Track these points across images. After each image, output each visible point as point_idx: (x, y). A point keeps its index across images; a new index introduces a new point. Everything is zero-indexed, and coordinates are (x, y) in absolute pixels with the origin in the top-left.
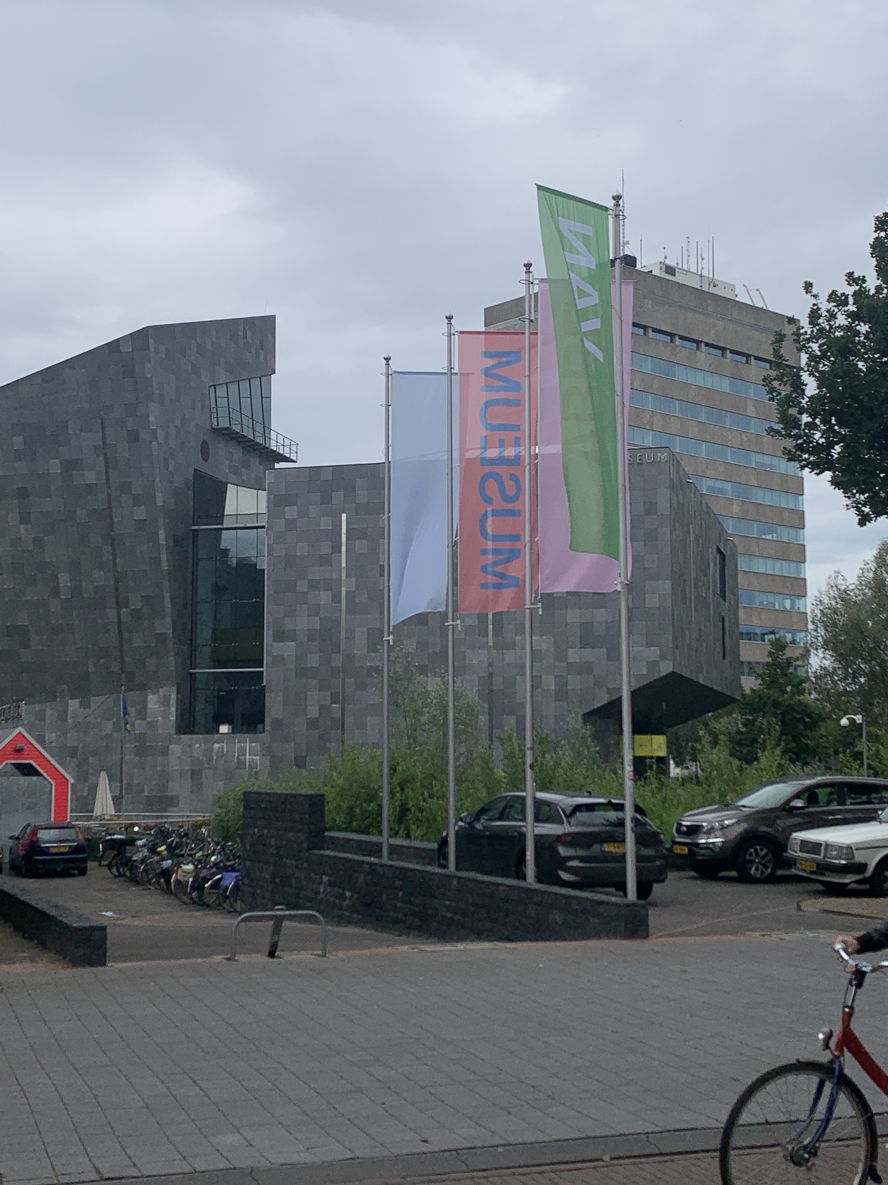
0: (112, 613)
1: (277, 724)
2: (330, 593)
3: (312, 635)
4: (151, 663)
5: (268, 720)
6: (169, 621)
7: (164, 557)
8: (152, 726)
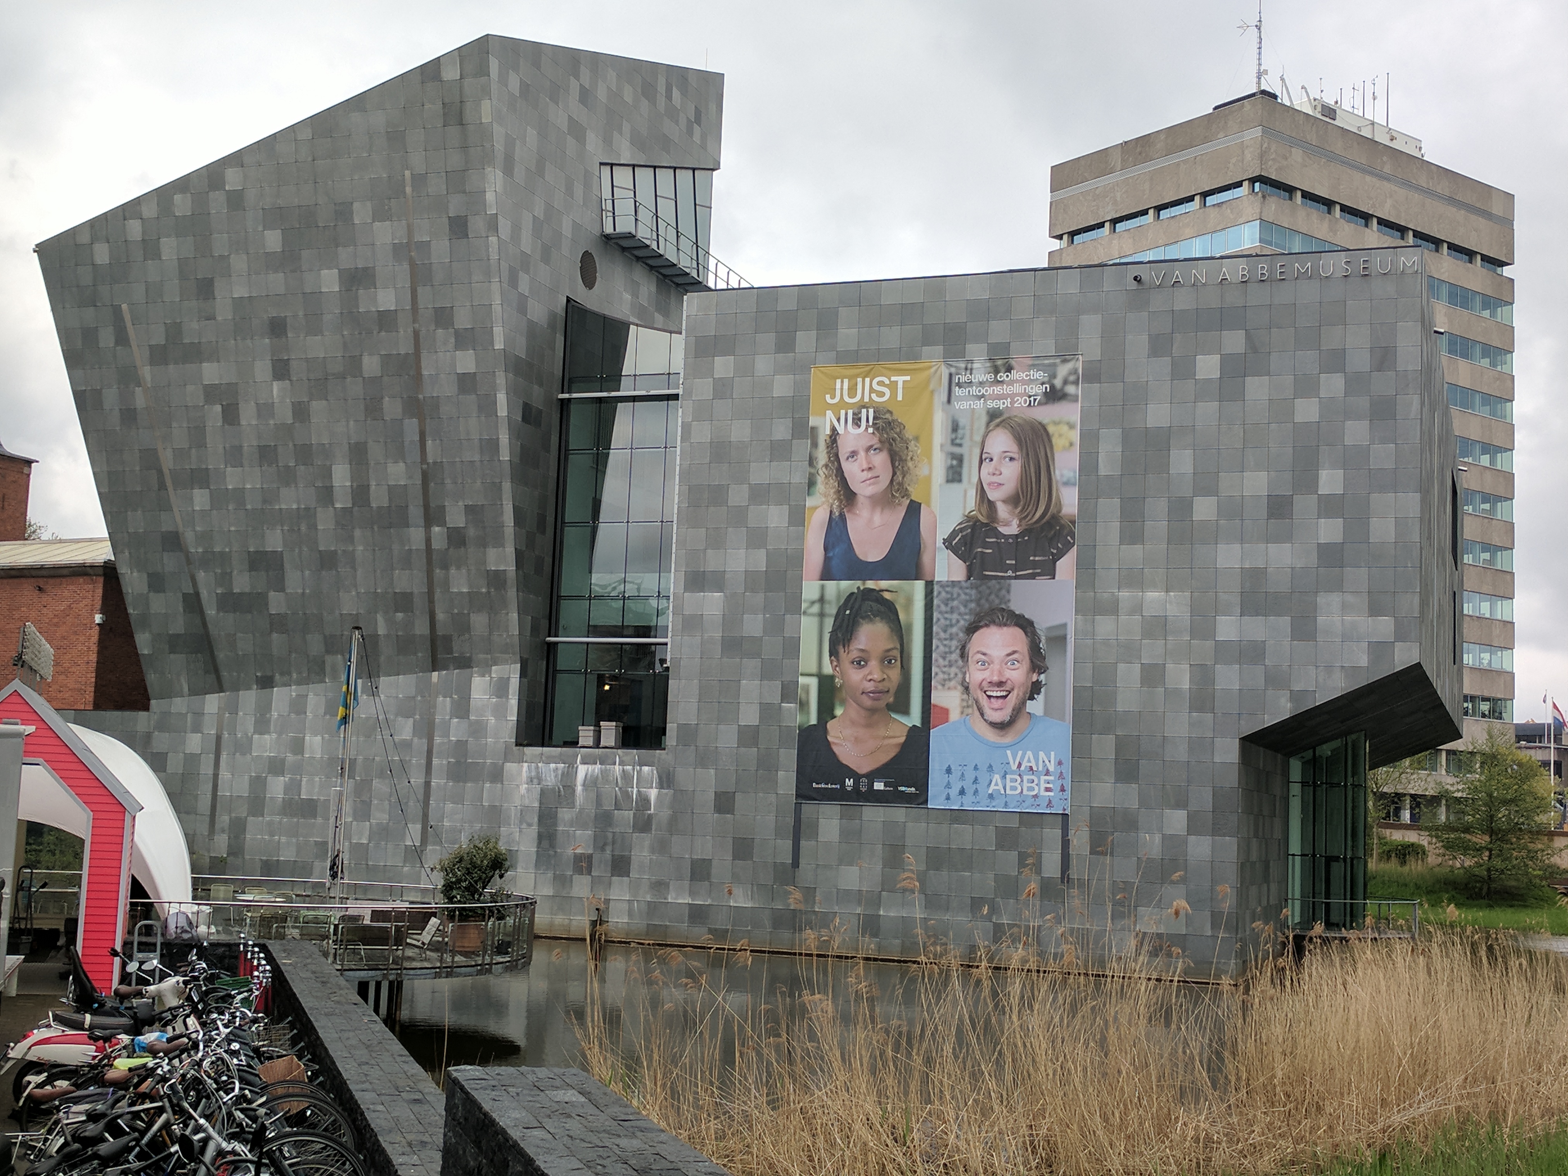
0: (416, 535)
1: (688, 734)
2: (786, 507)
3: (751, 580)
4: (479, 621)
5: (671, 727)
6: (510, 550)
7: (504, 438)
8: (478, 729)
